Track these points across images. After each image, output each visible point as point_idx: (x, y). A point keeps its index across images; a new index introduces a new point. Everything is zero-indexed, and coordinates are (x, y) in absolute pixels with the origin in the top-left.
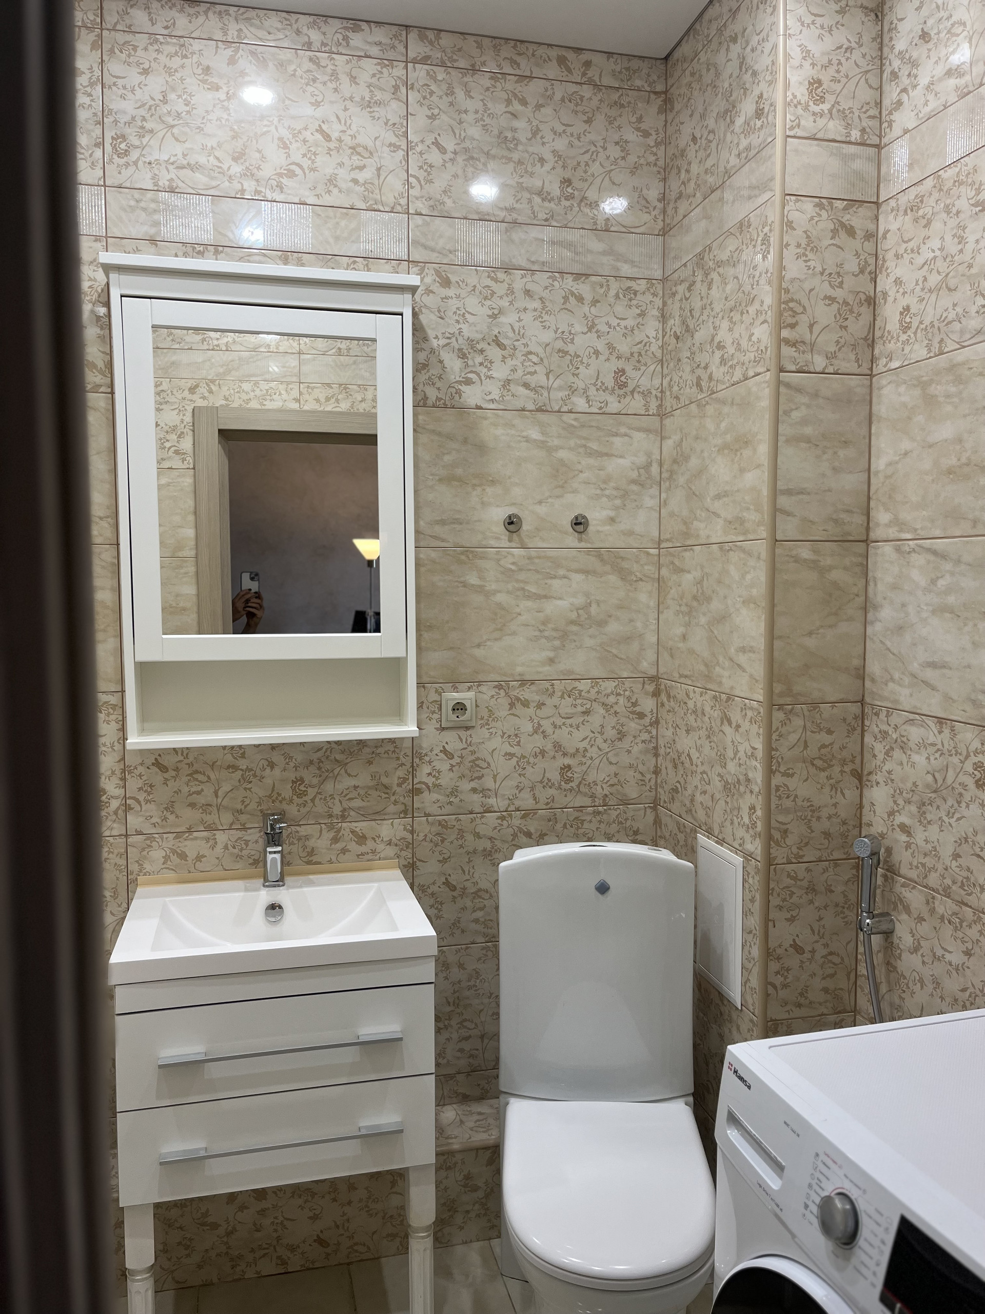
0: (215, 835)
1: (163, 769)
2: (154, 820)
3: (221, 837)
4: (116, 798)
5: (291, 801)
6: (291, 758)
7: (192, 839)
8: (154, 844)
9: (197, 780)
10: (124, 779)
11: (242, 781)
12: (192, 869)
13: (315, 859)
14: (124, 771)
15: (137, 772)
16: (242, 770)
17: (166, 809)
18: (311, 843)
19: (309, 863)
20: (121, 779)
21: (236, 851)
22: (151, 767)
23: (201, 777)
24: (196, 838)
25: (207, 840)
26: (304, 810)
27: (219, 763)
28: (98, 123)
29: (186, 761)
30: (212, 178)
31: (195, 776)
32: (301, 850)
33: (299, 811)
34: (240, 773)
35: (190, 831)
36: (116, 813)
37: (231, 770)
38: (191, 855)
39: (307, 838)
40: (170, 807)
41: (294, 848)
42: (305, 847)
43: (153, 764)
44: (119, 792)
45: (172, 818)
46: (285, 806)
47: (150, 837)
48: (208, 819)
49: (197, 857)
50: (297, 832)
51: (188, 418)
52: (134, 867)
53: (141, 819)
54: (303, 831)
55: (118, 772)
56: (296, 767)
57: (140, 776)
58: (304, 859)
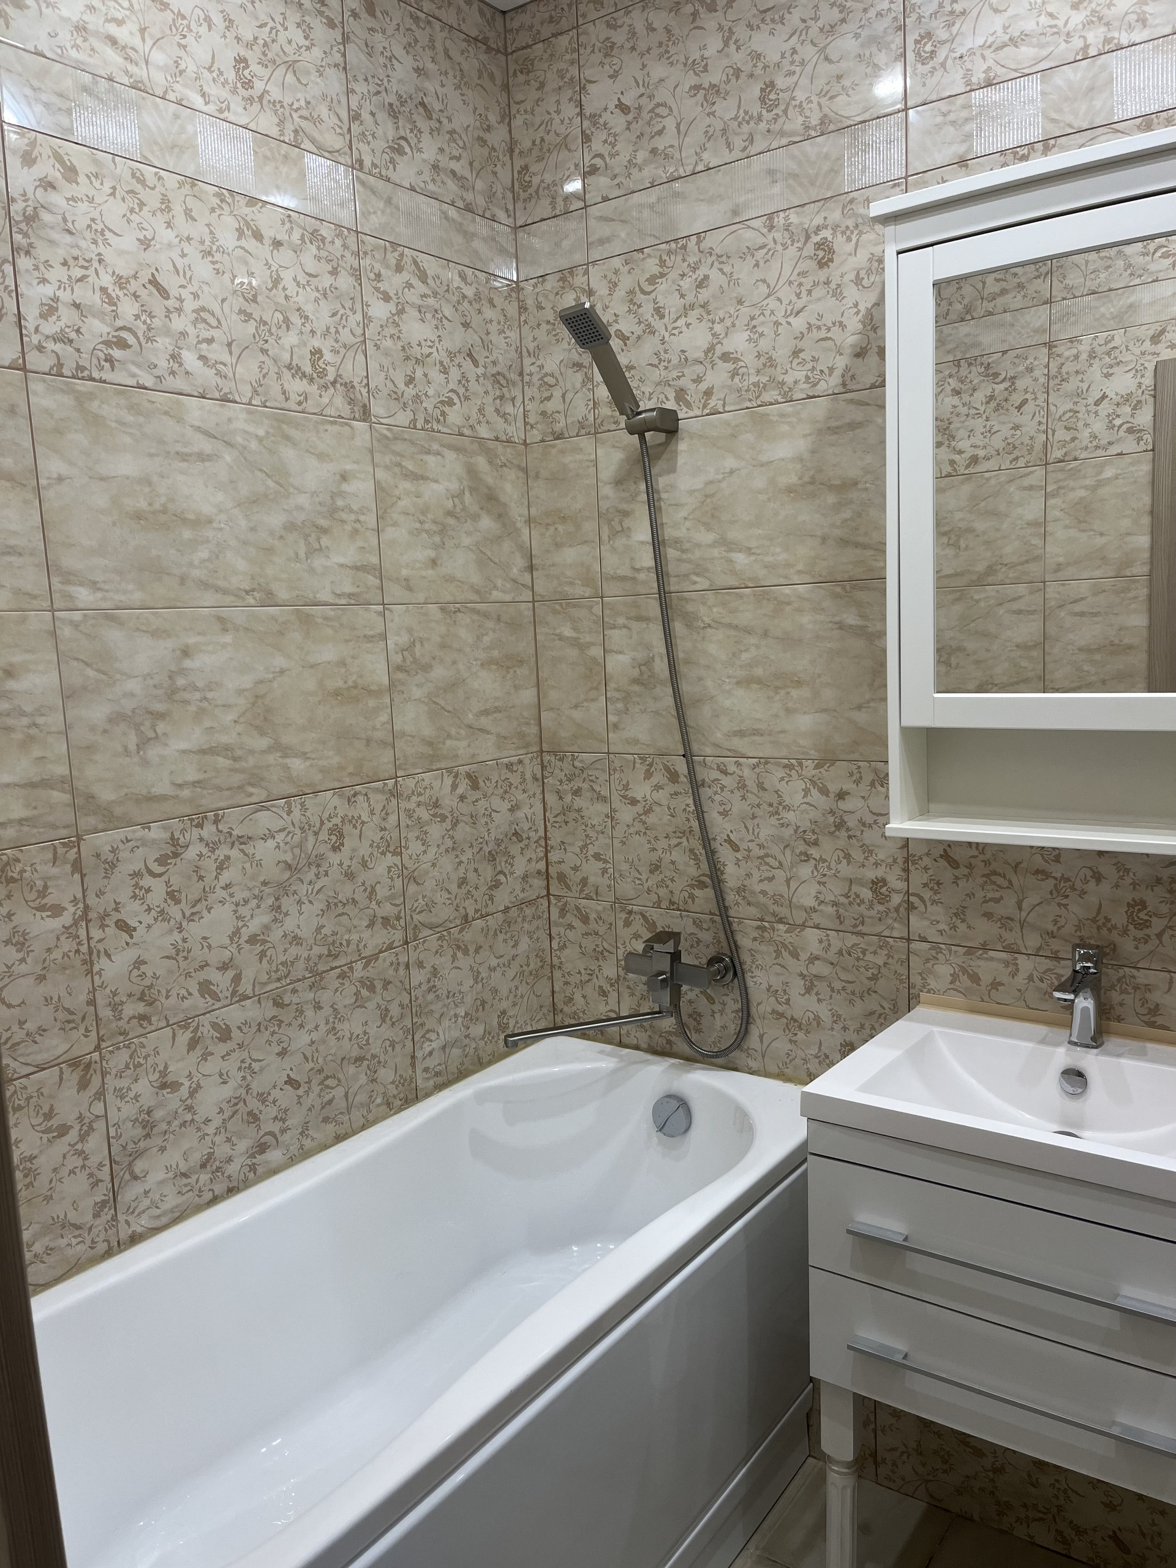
0: (1016, 959)
1: (954, 864)
2: (941, 926)
3: (1026, 964)
4: (898, 892)
5: (1125, 932)
6: (1127, 871)
7: (987, 959)
8: (940, 956)
9: (994, 883)
10: (907, 870)
11: (1055, 894)
12: (986, 998)
13: (1159, 1020)
14: (907, 861)
15: (923, 864)
16: (1055, 878)
17: (956, 915)
18: (1156, 997)
19: (1152, 1025)
20: (904, 870)
21: (1044, 986)
22: (939, 859)
23: (999, 880)
24: (992, 959)
25: (1007, 964)
26: (1145, 948)
27: (1023, 865)
28: (899, 29)
29: (981, 857)
30: (1042, 46)
31: (993, 878)
32: (1138, 1004)
33: (1137, 948)
34: (1051, 883)
35: (984, 947)
36: (897, 910)
37: (1040, 877)
38: (986, 979)
39: (1148, 988)
40: (960, 913)
41: (1128, 999)
42: (1144, 1001)
43: (941, 856)
44: (901, 885)
45: (962, 927)
46: (1115, 937)
47: (935, 945)
48: (1011, 937)
49: (992, 984)
50: (1134, 977)
51: (1148, 381)
52: (916, 979)
53: (926, 923)
54: (1142, 977)
55: (900, 861)
56: (1134, 885)
57: (926, 869)
58: (1142, 1018)
